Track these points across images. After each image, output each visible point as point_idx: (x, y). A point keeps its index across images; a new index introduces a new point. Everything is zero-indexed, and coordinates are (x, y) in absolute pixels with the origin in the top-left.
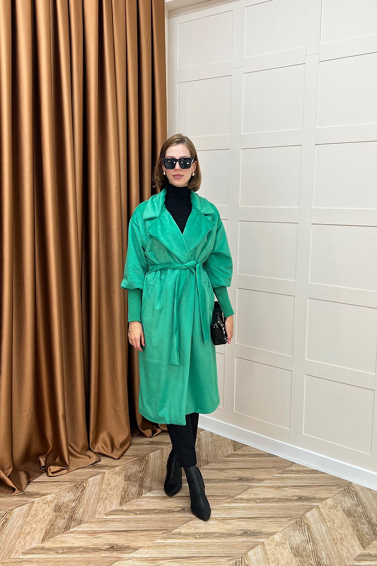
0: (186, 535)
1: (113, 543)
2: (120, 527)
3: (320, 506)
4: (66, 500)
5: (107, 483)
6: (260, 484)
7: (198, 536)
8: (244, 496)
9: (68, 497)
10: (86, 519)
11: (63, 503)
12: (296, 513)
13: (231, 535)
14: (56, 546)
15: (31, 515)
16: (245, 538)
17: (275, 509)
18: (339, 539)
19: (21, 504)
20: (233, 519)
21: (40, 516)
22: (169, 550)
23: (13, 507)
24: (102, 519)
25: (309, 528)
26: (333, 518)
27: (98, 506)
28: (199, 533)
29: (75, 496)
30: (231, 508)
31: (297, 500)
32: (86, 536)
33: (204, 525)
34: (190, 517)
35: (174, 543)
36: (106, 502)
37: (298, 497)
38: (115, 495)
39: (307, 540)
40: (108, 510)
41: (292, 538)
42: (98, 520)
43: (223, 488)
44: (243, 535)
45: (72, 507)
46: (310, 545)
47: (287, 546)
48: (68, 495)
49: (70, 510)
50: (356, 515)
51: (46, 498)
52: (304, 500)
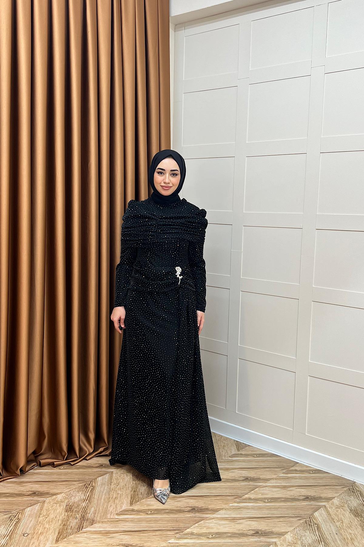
0: (199, 535)
1: (126, 543)
2: (132, 527)
3: (327, 506)
4: (76, 499)
5: (115, 483)
6: (267, 484)
7: (211, 536)
8: (252, 496)
9: (78, 497)
10: (98, 519)
11: (74, 503)
13: (242, 535)
15: (43, 514)
16: (257, 538)
17: (283, 509)
19: (32, 504)
20: (243, 518)
21: (52, 516)
23: (26, 507)
24: (113, 519)
25: (318, 528)
26: (341, 519)
27: (109, 506)
28: (211, 533)
29: (85, 495)
30: (240, 508)
31: (303, 500)
32: (99, 536)
33: (216, 525)
34: (201, 516)
35: (188, 543)
36: (117, 501)
37: (305, 496)
38: (125, 494)
39: (318, 540)
40: (119, 510)
41: (304, 538)
42: (110, 520)
43: (230, 488)
44: (255, 535)
45: (83, 506)
46: (321, 545)
47: (299, 545)
48: (78, 494)
49: (81, 510)
50: (363, 515)
51: (57, 497)
52: (311, 499)
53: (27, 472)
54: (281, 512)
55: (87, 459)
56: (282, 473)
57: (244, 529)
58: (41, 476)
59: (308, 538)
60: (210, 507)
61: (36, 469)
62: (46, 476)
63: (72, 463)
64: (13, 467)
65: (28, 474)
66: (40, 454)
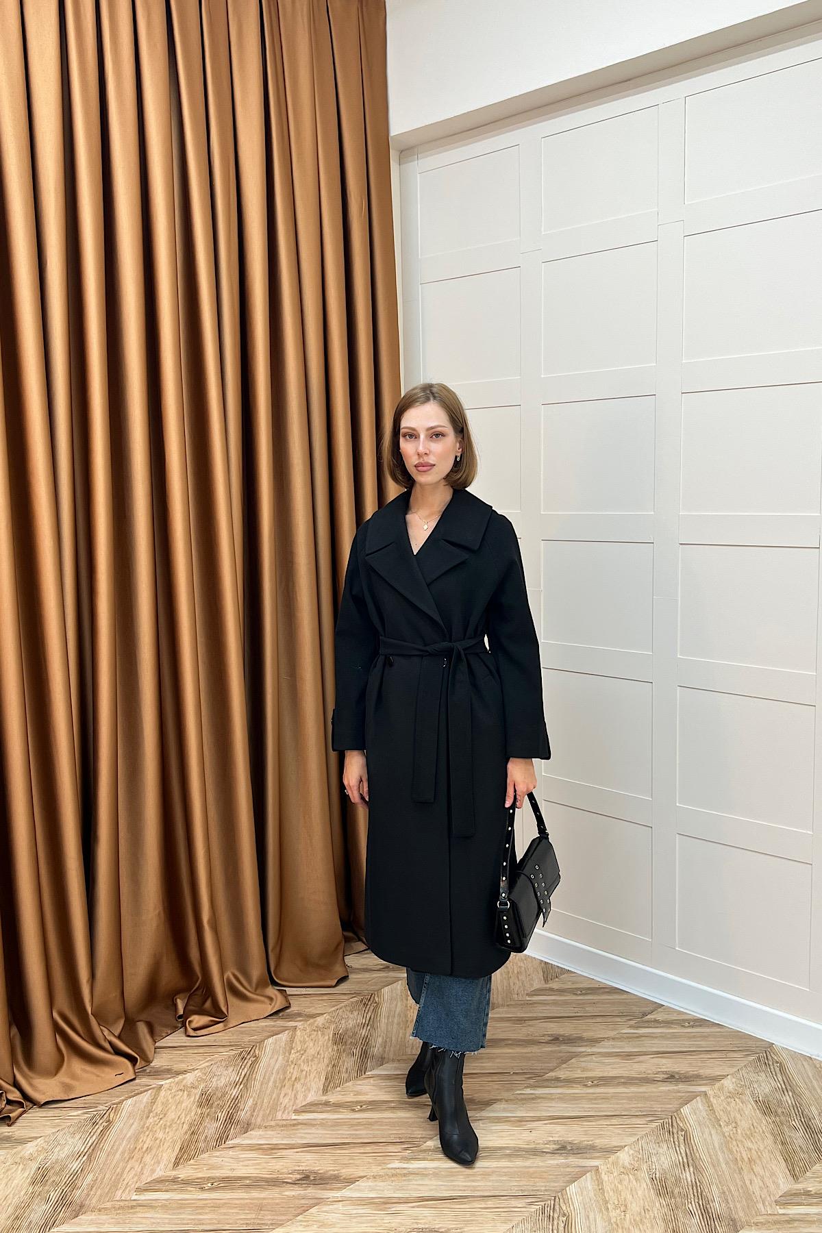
1: (307, 1168)
2: (322, 1137)
3: (709, 1093)
4: (221, 1082)
5: (299, 1049)
8: (562, 1074)
9: (225, 1077)
10: (259, 1120)
11: (217, 1088)
12: (661, 1108)
13: (535, 1152)
14: (200, 1175)
15: (155, 1112)
16: (563, 1158)
17: (622, 1099)
18: (746, 1159)
19: (136, 1092)
20: (539, 1119)
21: (172, 1115)
22: (414, 1183)
23: (123, 1098)
24: (289, 1122)
25: (686, 1137)
26: (734, 1118)
27: (282, 1095)
29: (239, 1075)
30: (536, 1098)
31: (664, 1081)
32: (256, 1155)
35: (426, 1168)
36: (298, 1086)
37: (667, 1074)
38: (315, 1072)
39: (683, 1163)
40: (301, 1102)
41: (655, 1160)
42: (281, 1123)
43: (521, 1058)
44: (559, 1151)
45: (232, 1097)
46: (688, 1173)
47: (644, 1175)
48: (225, 1072)
49: (229, 1103)
50: (779, 1111)
51: (184, 1079)
52: (680, 1080)
56: (628, 1026)
57: (539, 1141)
59: (663, 1159)
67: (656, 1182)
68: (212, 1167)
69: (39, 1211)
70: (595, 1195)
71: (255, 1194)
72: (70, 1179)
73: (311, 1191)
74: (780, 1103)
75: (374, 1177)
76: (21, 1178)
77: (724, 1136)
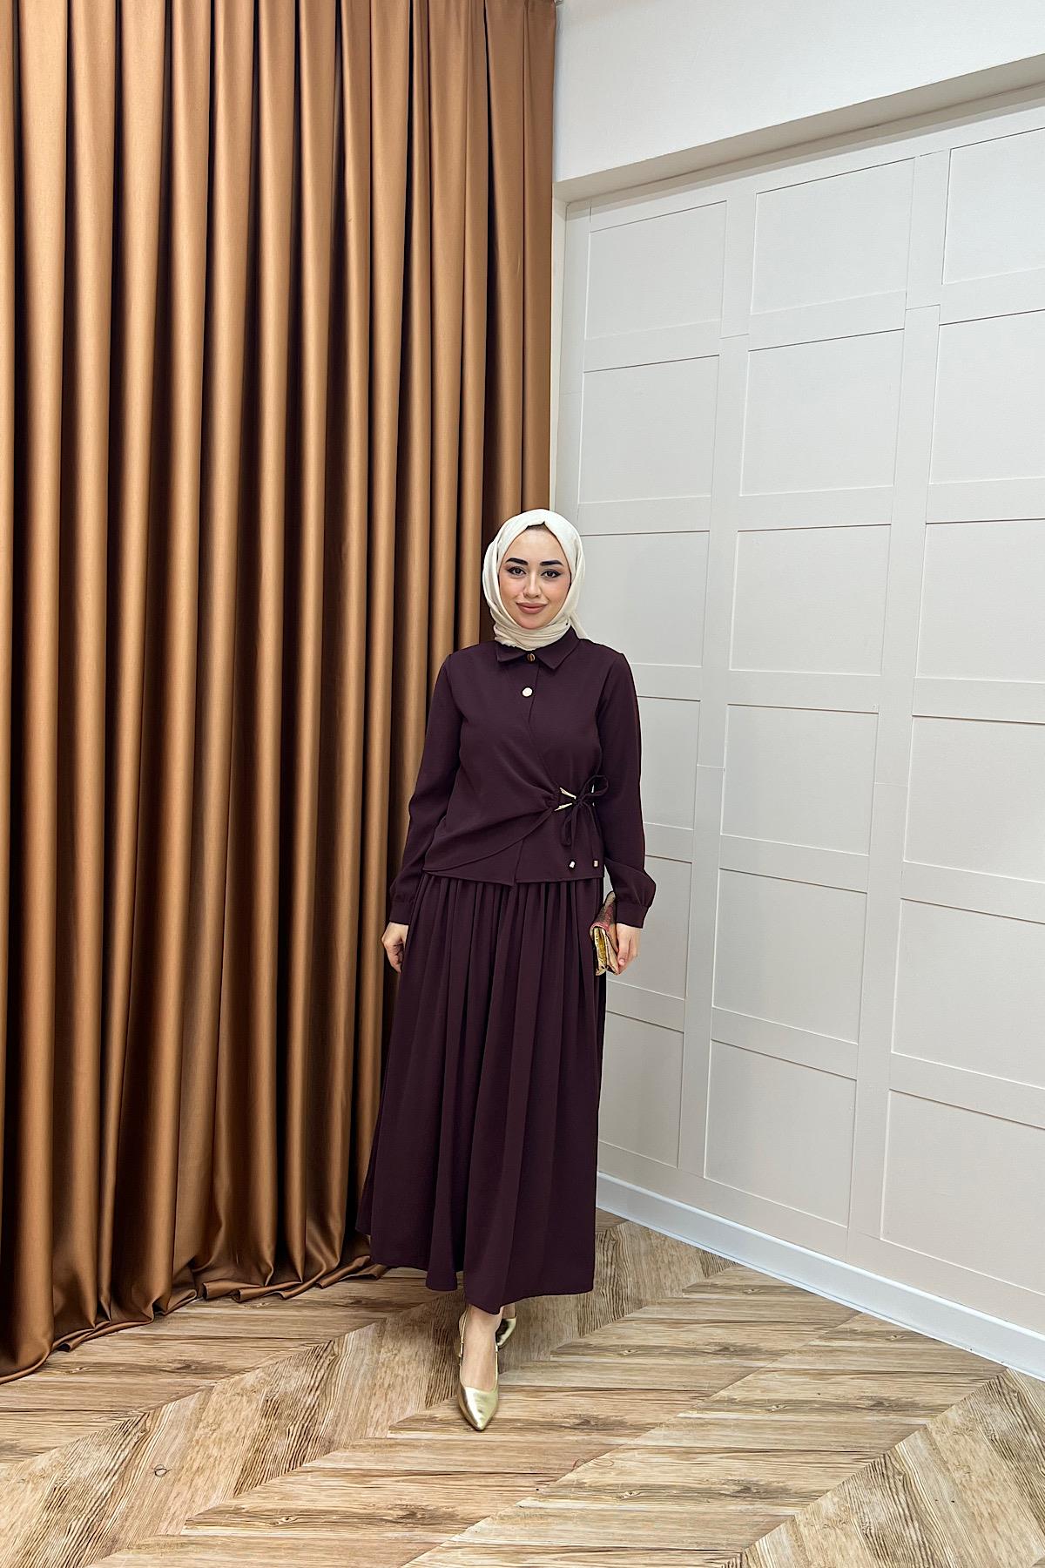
0: (598, 1491)
1: (412, 1503)
2: (428, 1463)
3: (930, 1427)
4: (291, 1386)
5: (392, 1347)
6: (776, 1365)
7: (627, 1493)
8: (736, 1392)
9: (295, 1380)
10: (344, 1437)
11: (285, 1395)
12: (870, 1443)
13: (709, 1494)
14: (270, 1506)
15: (205, 1422)
16: (746, 1503)
17: (817, 1430)
18: (986, 1515)
19: (180, 1394)
20: (711, 1451)
21: (227, 1427)
22: (556, 1527)
23: (162, 1401)
24: (383, 1441)
25: (906, 1484)
26: (966, 1460)
27: (372, 1407)
28: (629, 1486)
29: (314, 1377)
30: (704, 1424)
31: (870, 1409)
32: (342, 1483)
33: (641, 1465)
34: (604, 1442)
35: (568, 1509)
36: (392, 1395)
37: (874, 1400)
38: (414, 1378)
39: (905, 1514)
40: (398, 1416)
41: (866, 1510)
42: (373, 1442)
43: (682, 1371)
44: (741, 1494)
45: (307, 1405)
46: (912, 1529)
47: (855, 1528)
48: (296, 1374)
49: (303, 1414)
50: (1023, 1455)
51: (242, 1379)
52: (890, 1408)
53: (171, 1312)
54: (810, 1438)
55: (322, 1284)
56: (817, 1336)
57: (714, 1480)
58: (205, 1324)
59: (878, 1509)
60: (629, 1418)
61: (194, 1306)
62: (219, 1324)
63: (285, 1294)
64: (136, 1298)
65: (175, 1318)
66: (206, 1268)
67: (871, 1540)
68: (285, 1497)
69: (57, 1547)
70: (794, 1554)
71: (345, 1534)
72: (96, 1505)
73: (420, 1534)
74: (1022, 1443)
75: (502, 1518)
76: (32, 1500)
77: (955, 1483)
